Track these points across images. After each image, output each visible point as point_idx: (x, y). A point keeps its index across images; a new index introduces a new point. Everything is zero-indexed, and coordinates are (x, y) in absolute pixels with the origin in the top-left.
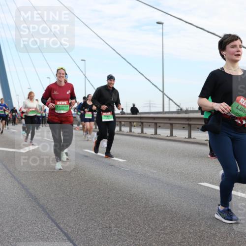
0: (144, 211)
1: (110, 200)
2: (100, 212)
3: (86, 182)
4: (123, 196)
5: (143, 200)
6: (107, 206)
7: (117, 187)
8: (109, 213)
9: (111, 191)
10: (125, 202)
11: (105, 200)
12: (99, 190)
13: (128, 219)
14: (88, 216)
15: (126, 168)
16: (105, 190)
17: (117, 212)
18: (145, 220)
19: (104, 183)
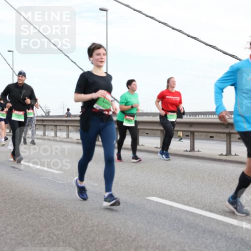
0: (83, 231)
1: (42, 220)
2: (29, 234)
3: (13, 198)
4: (58, 214)
5: (81, 219)
6: (38, 227)
7: (51, 204)
8: (40, 235)
9: (42, 208)
10: (59, 221)
11: (36, 219)
12: (28, 208)
13: (63, 242)
14: (14, 239)
15: (61, 181)
16: (36, 208)
17: (50, 233)
18: (83, 243)
19: (35, 199)
